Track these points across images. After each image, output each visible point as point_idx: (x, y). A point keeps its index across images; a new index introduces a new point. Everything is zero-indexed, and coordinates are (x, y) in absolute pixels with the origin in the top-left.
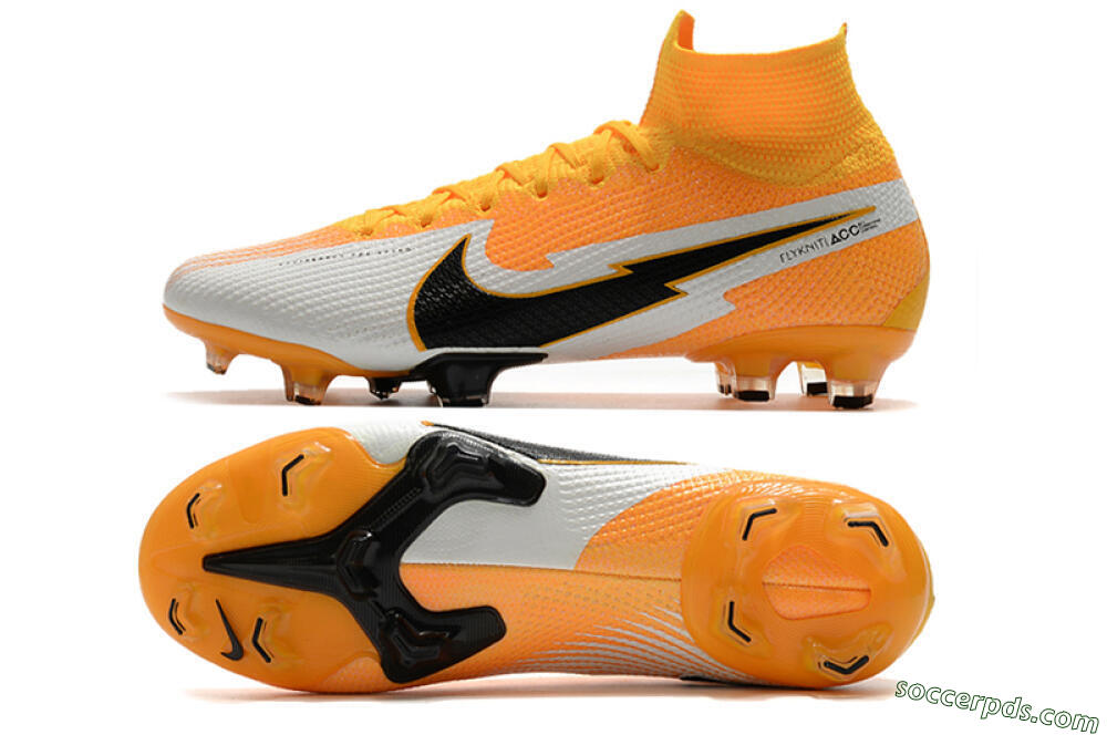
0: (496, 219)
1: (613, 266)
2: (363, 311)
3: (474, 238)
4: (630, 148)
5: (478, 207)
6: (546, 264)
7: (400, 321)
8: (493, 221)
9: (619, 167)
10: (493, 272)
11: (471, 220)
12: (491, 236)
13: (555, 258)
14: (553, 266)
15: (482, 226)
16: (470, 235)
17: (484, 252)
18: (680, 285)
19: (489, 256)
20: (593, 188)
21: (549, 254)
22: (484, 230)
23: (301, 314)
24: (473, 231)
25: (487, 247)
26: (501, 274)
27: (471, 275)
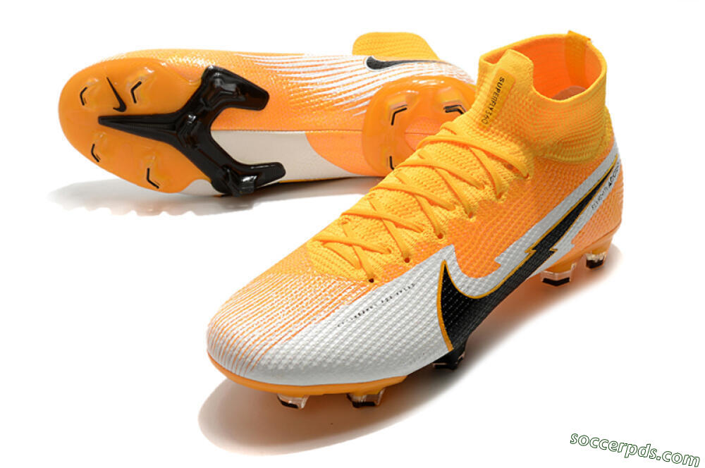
0: (453, 243)
1: (526, 252)
2: (419, 343)
3: (449, 263)
4: (510, 167)
5: (436, 237)
6: (497, 266)
7: (440, 340)
8: (452, 247)
9: (511, 183)
10: (473, 283)
11: (439, 249)
12: (458, 257)
13: (500, 259)
14: (500, 266)
15: (448, 252)
16: (445, 261)
17: (460, 271)
18: (555, 247)
19: (464, 272)
20: (501, 202)
21: (496, 258)
22: (451, 254)
23: (383, 360)
24: (445, 257)
25: (460, 267)
26: (477, 283)
27: (462, 290)
